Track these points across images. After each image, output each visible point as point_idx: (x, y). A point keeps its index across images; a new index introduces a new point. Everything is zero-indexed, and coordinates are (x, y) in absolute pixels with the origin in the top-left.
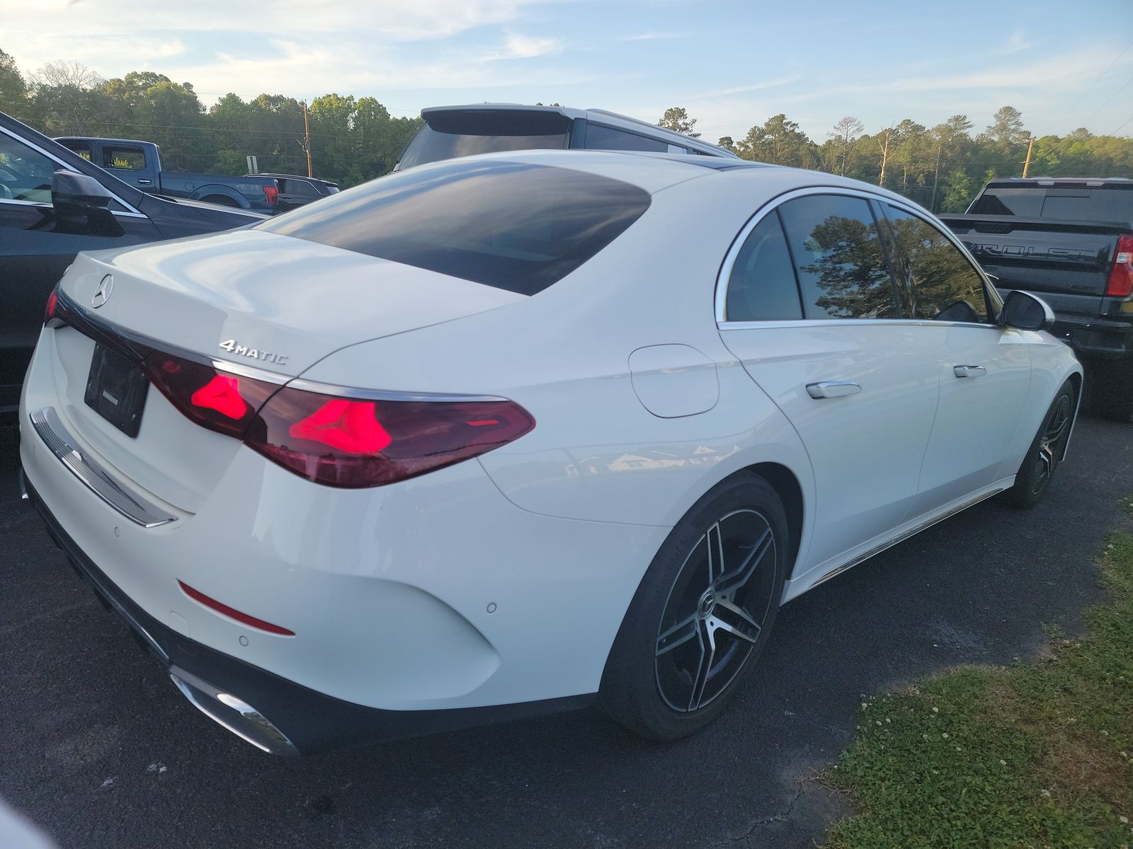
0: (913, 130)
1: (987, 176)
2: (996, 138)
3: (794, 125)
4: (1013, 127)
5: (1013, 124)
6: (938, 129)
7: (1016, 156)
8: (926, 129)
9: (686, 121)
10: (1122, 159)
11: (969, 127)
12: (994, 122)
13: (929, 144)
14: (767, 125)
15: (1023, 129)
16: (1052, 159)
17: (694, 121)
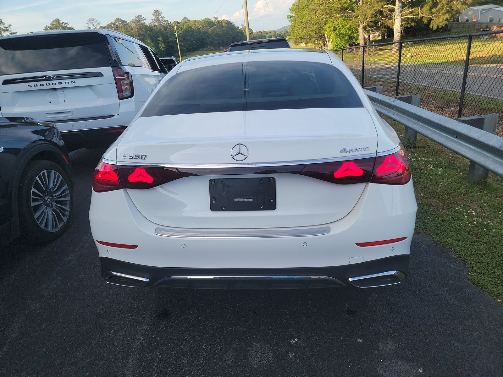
0: (122, 22)
1: (159, 41)
2: (156, 24)
3: (66, 23)
4: (161, 19)
5: (161, 17)
6: (133, 21)
7: (167, 31)
8: (127, 22)
9: (5, 26)
10: (203, 29)
11: (144, 20)
12: (153, 17)
13: (132, 28)
14: (52, 24)
15: (165, 19)
16: (180, 31)
17: (10, 26)
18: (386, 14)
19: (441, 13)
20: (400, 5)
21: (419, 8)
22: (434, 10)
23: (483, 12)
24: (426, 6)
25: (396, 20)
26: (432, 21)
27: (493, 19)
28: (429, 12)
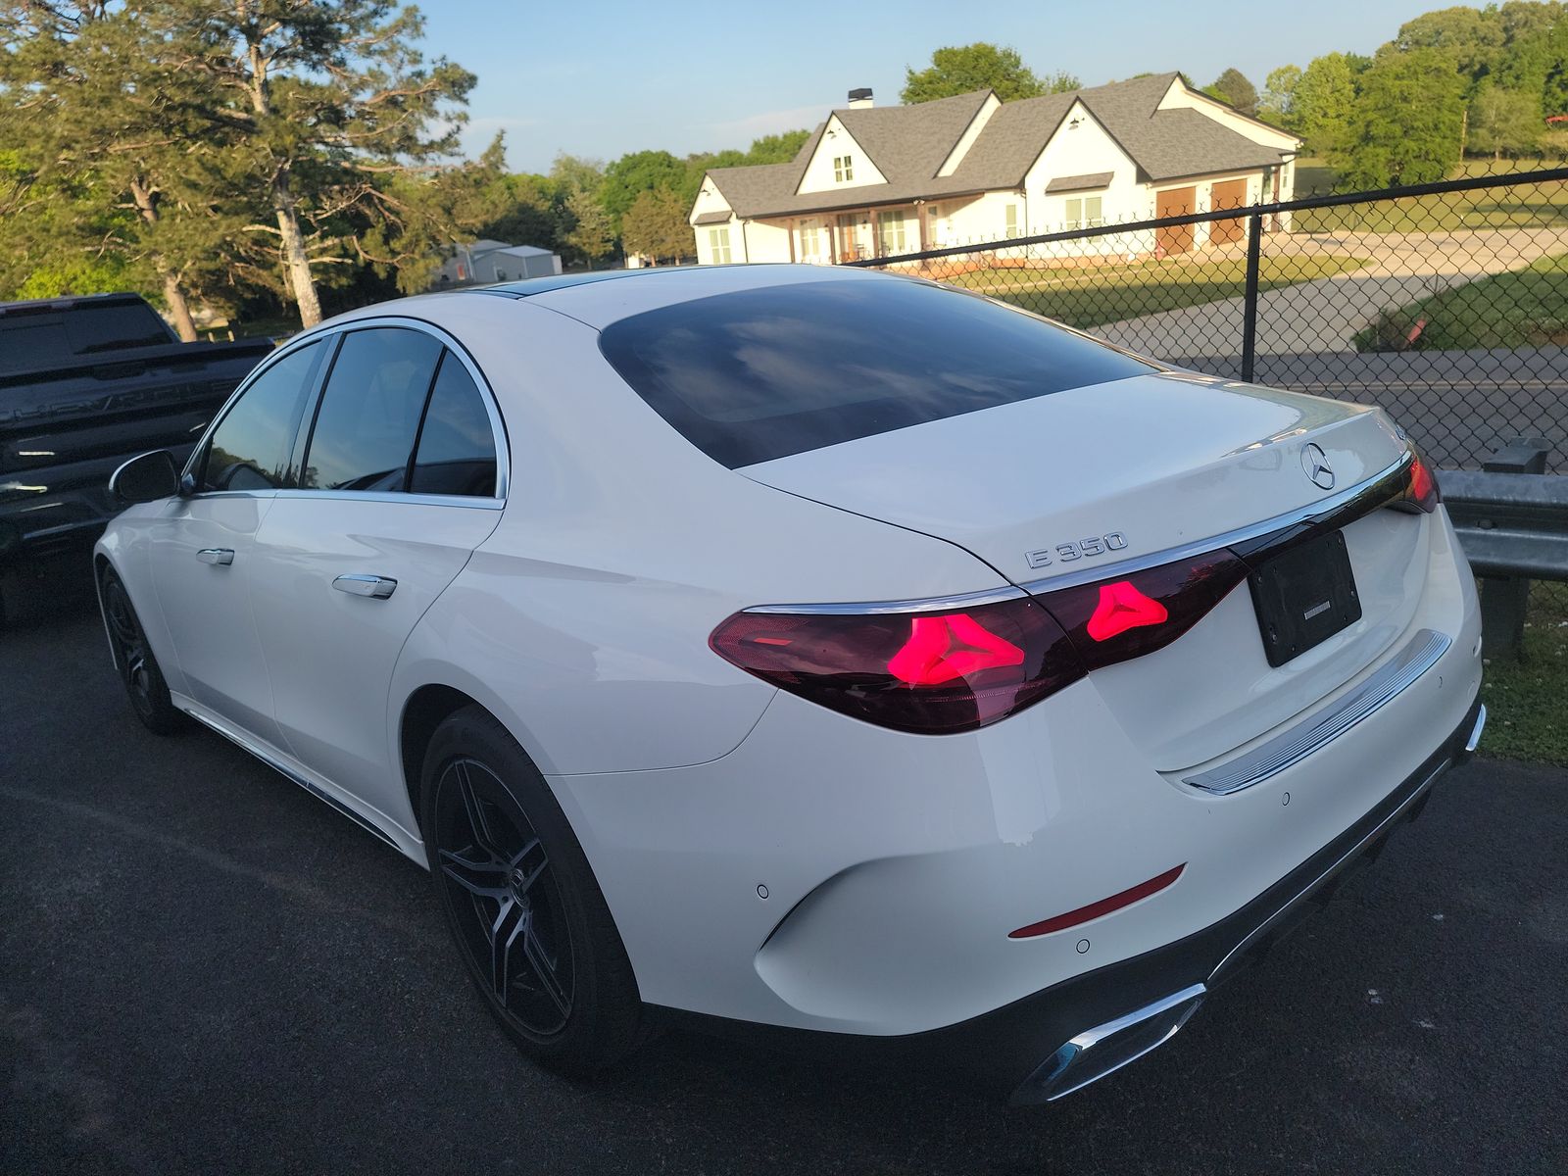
18: (246, 251)
19: (417, 251)
20: (295, 226)
21: (354, 238)
22: (396, 245)
23: (476, 257)
24: (373, 234)
25: (293, 267)
26: (399, 274)
27: (505, 274)
28: (385, 249)
